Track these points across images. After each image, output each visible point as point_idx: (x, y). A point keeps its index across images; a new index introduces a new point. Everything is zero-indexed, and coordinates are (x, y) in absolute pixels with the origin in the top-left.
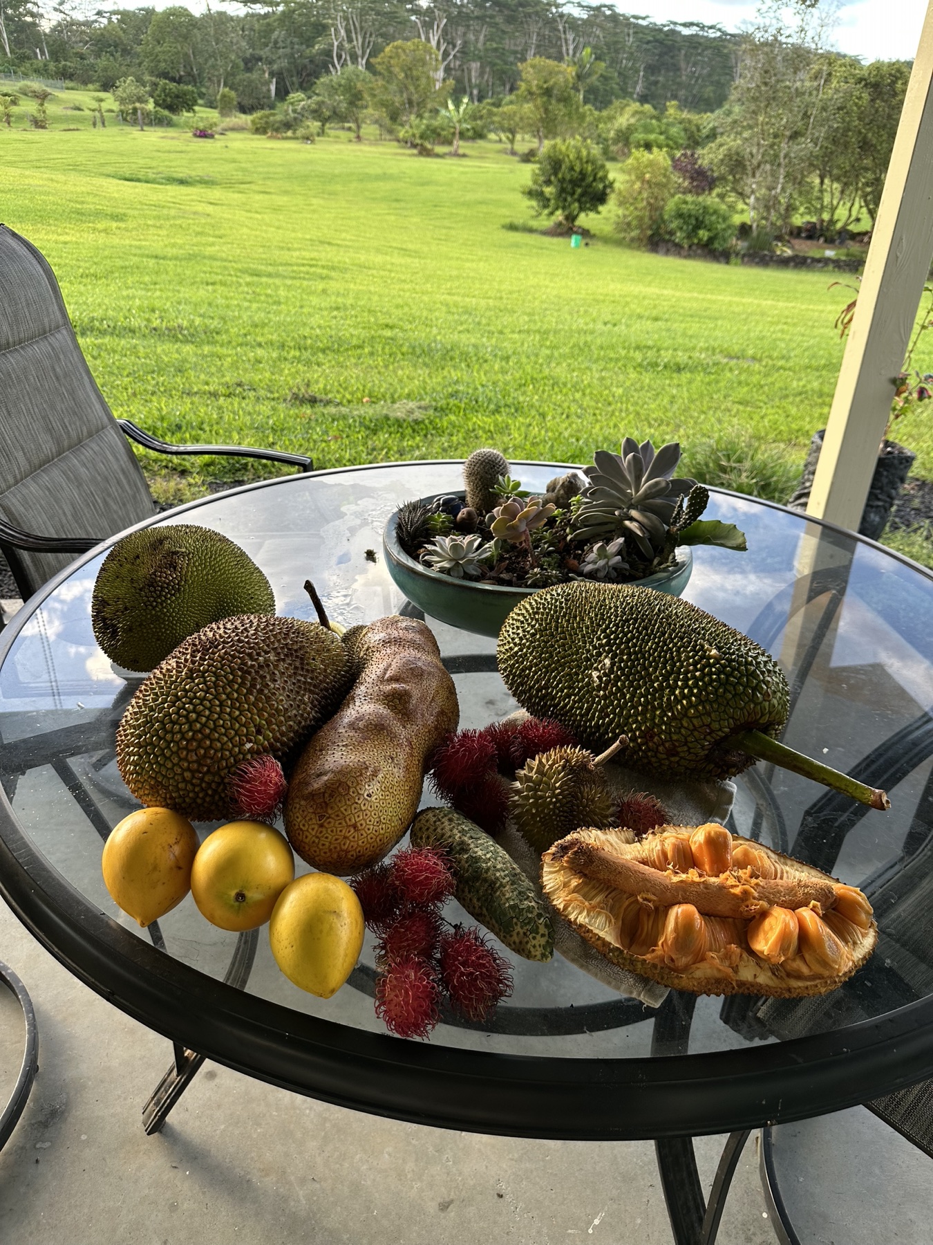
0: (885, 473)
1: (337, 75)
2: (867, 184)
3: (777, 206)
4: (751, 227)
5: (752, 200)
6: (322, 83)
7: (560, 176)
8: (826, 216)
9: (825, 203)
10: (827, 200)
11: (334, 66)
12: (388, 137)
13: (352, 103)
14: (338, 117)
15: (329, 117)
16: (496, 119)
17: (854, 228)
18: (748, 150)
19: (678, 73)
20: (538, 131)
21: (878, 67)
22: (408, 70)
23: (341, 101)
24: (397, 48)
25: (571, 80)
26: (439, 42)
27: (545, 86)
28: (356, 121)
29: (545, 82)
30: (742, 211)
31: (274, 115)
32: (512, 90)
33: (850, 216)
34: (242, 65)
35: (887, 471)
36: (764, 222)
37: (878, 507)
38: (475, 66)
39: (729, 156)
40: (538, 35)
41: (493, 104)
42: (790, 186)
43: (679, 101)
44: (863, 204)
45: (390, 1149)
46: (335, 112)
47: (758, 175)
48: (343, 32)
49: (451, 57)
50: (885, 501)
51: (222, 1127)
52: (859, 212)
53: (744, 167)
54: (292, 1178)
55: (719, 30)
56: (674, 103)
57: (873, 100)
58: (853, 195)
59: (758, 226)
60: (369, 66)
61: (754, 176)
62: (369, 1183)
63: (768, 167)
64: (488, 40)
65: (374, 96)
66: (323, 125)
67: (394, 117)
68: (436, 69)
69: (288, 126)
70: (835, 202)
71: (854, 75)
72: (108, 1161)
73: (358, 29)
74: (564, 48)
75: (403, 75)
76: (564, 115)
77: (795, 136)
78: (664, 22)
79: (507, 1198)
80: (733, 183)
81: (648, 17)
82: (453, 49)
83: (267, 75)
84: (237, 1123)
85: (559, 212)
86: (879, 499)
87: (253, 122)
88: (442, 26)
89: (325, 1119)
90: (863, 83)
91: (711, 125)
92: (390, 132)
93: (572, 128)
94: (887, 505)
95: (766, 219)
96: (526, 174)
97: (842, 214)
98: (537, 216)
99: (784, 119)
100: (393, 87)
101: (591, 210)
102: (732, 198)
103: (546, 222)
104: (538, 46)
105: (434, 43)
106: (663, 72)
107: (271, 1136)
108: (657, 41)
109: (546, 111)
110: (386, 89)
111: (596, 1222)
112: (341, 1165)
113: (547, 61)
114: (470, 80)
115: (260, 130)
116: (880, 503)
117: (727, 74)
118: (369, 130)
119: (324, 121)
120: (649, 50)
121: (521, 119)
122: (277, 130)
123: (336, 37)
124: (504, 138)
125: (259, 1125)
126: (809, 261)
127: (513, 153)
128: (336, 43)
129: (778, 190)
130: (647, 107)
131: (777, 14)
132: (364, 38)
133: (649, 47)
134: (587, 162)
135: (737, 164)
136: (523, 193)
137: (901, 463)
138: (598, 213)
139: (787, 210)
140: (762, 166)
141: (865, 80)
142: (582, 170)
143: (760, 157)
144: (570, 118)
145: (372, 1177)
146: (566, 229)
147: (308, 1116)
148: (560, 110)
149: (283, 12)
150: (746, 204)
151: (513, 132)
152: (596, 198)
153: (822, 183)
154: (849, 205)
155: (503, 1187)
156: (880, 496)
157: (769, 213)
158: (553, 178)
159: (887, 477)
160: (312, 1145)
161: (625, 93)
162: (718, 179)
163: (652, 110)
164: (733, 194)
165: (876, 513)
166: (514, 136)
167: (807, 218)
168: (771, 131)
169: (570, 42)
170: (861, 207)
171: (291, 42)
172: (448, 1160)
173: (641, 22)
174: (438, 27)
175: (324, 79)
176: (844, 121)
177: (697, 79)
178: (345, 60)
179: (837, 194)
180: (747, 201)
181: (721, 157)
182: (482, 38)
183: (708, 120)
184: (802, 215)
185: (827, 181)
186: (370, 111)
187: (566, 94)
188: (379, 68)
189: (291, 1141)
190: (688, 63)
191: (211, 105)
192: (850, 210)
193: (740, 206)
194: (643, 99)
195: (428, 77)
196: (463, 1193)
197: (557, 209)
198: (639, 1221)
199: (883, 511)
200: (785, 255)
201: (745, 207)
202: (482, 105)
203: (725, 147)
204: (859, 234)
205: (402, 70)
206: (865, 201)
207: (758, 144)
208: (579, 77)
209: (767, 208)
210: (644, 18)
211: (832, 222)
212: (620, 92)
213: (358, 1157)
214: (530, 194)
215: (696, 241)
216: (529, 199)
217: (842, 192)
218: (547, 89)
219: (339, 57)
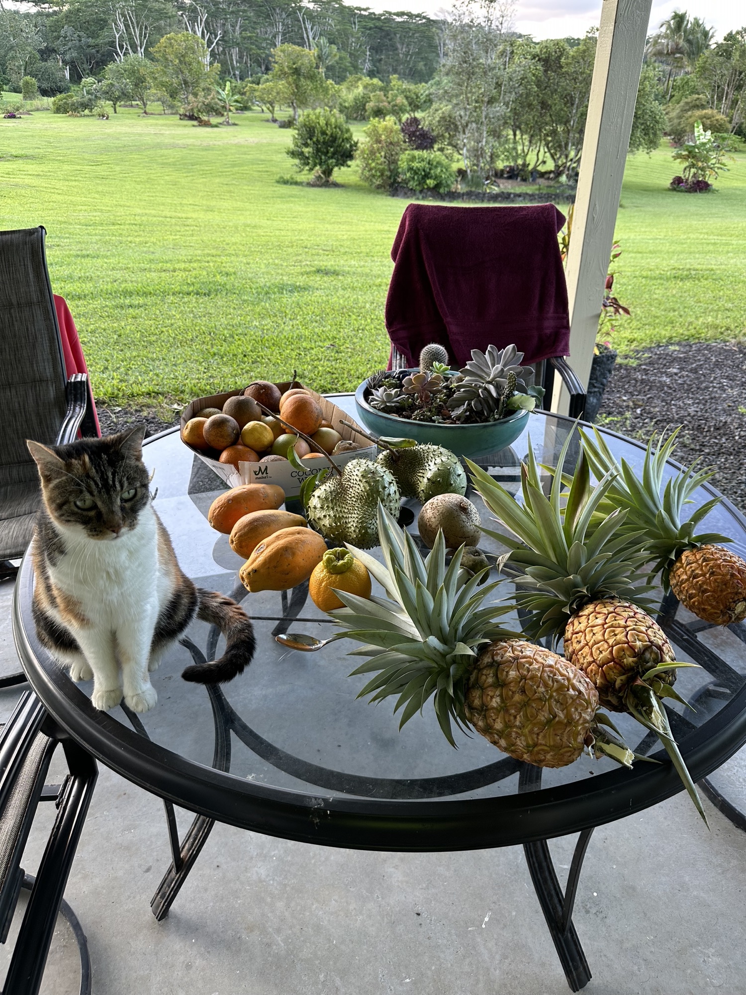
0: (598, 368)
1: (120, 62)
2: (547, 135)
3: (484, 155)
4: (466, 171)
5: (464, 151)
6: (110, 69)
7: (315, 139)
8: (520, 162)
9: (519, 152)
10: (520, 148)
11: (117, 54)
12: (170, 111)
13: (136, 85)
14: (125, 96)
15: (119, 97)
16: (257, 94)
17: (543, 169)
18: (458, 113)
19: (396, 52)
20: (292, 103)
21: (545, 45)
22: (182, 57)
23: (128, 83)
24: (169, 39)
25: (314, 61)
26: (203, 32)
27: (294, 66)
28: (142, 99)
29: (294, 64)
30: (458, 161)
31: (71, 97)
32: (268, 69)
33: (538, 159)
34: (38, 56)
35: (600, 366)
36: (475, 167)
37: (595, 392)
38: (235, 51)
39: (443, 118)
40: (283, 25)
41: (253, 82)
42: (490, 138)
43: (399, 74)
44: (546, 150)
45: (336, 897)
46: (123, 93)
47: (467, 132)
48: (122, 26)
49: (214, 44)
50: (599, 388)
51: (211, 904)
52: (544, 157)
53: (456, 126)
54: (270, 930)
55: (424, 18)
56: (395, 76)
57: (546, 71)
58: (538, 144)
59: (471, 171)
60: (147, 54)
61: (464, 133)
62: (326, 923)
63: (474, 125)
64: (243, 31)
65: (156, 79)
66: (115, 104)
67: (173, 94)
68: (204, 56)
69: (85, 106)
70: (526, 151)
71: (530, 53)
72: (132, 943)
73: (135, 25)
74: (305, 35)
75: (177, 61)
76: (312, 90)
77: (491, 101)
78: (381, 12)
79: (424, 915)
80: (449, 139)
81: (368, 9)
82: (215, 39)
83: (61, 64)
84: (222, 899)
85: (318, 167)
86: (595, 387)
87: (54, 103)
88: (204, 20)
89: (285, 885)
90: (537, 59)
91: (427, 92)
92: (172, 107)
93: (319, 99)
94: (601, 390)
95: (477, 166)
96: (288, 138)
97: (531, 159)
98: (300, 172)
99: (482, 87)
100: (170, 70)
101: (343, 165)
102: (449, 150)
103: (307, 176)
104: (284, 34)
105: (199, 34)
106: (384, 52)
107: (249, 904)
108: (376, 27)
109: (297, 87)
110: (165, 73)
111: (486, 919)
112: (303, 914)
113: (294, 46)
114: (232, 64)
115: (60, 109)
116: (596, 390)
117: (433, 52)
118: (154, 107)
119: (115, 100)
120: (371, 35)
121: (278, 93)
122: (75, 110)
123: (117, 30)
124: (265, 109)
125: (238, 897)
126: (512, 196)
127: (274, 121)
128: (117, 36)
129: (484, 143)
130: (375, 81)
131: (469, 8)
132: (141, 30)
133: (372, 32)
134: (335, 128)
135: (450, 125)
136: (288, 154)
137: (608, 360)
138: (349, 166)
139: (491, 157)
140: (470, 125)
141: (538, 55)
142: (332, 133)
143: (467, 118)
144: (317, 91)
145: (327, 918)
146: (325, 182)
147: (272, 885)
148: (308, 86)
149: (70, 11)
150: (460, 154)
151: (271, 103)
152: (345, 156)
153: (515, 135)
154: (536, 152)
155: (419, 909)
156: (596, 385)
157: (478, 161)
158: (309, 141)
159: (599, 370)
160: (280, 905)
161: (356, 69)
162: (438, 136)
163: (380, 83)
164: (449, 147)
165: (594, 397)
166: (273, 107)
167: (506, 164)
168: (473, 98)
169: (309, 30)
170: (545, 152)
171: (79, 36)
172: (378, 897)
173: (363, 13)
174: (201, 20)
175: (111, 66)
176: (526, 88)
177: (411, 56)
178: (127, 49)
179: (527, 143)
180: (461, 152)
181: (437, 119)
182: (237, 28)
183: (423, 89)
184: (502, 161)
185: (518, 132)
186: (153, 91)
187: (312, 73)
188: (157, 55)
189: (263, 904)
190: (403, 44)
191: (16, 90)
192: (538, 155)
193: (456, 156)
194: (371, 74)
195: (199, 62)
196: (393, 917)
197: (315, 165)
198: (514, 913)
199: (598, 394)
200: (494, 192)
201: (460, 157)
202: (244, 84)
203: (440, 111)
204: (546, 173)
205: (177, 57)
206: (548, 147)
207: (465, 109)
208: (320, 57)
209: (477, 157)
210: (365, 10)
211: (525, 165)
212: (352, 69)
213: (314, 906)
214: (293, 154)
215: (426, 187)
216: (292, 158)
217: (530, 142)
218: (296, 69)
219: (121, 47)
